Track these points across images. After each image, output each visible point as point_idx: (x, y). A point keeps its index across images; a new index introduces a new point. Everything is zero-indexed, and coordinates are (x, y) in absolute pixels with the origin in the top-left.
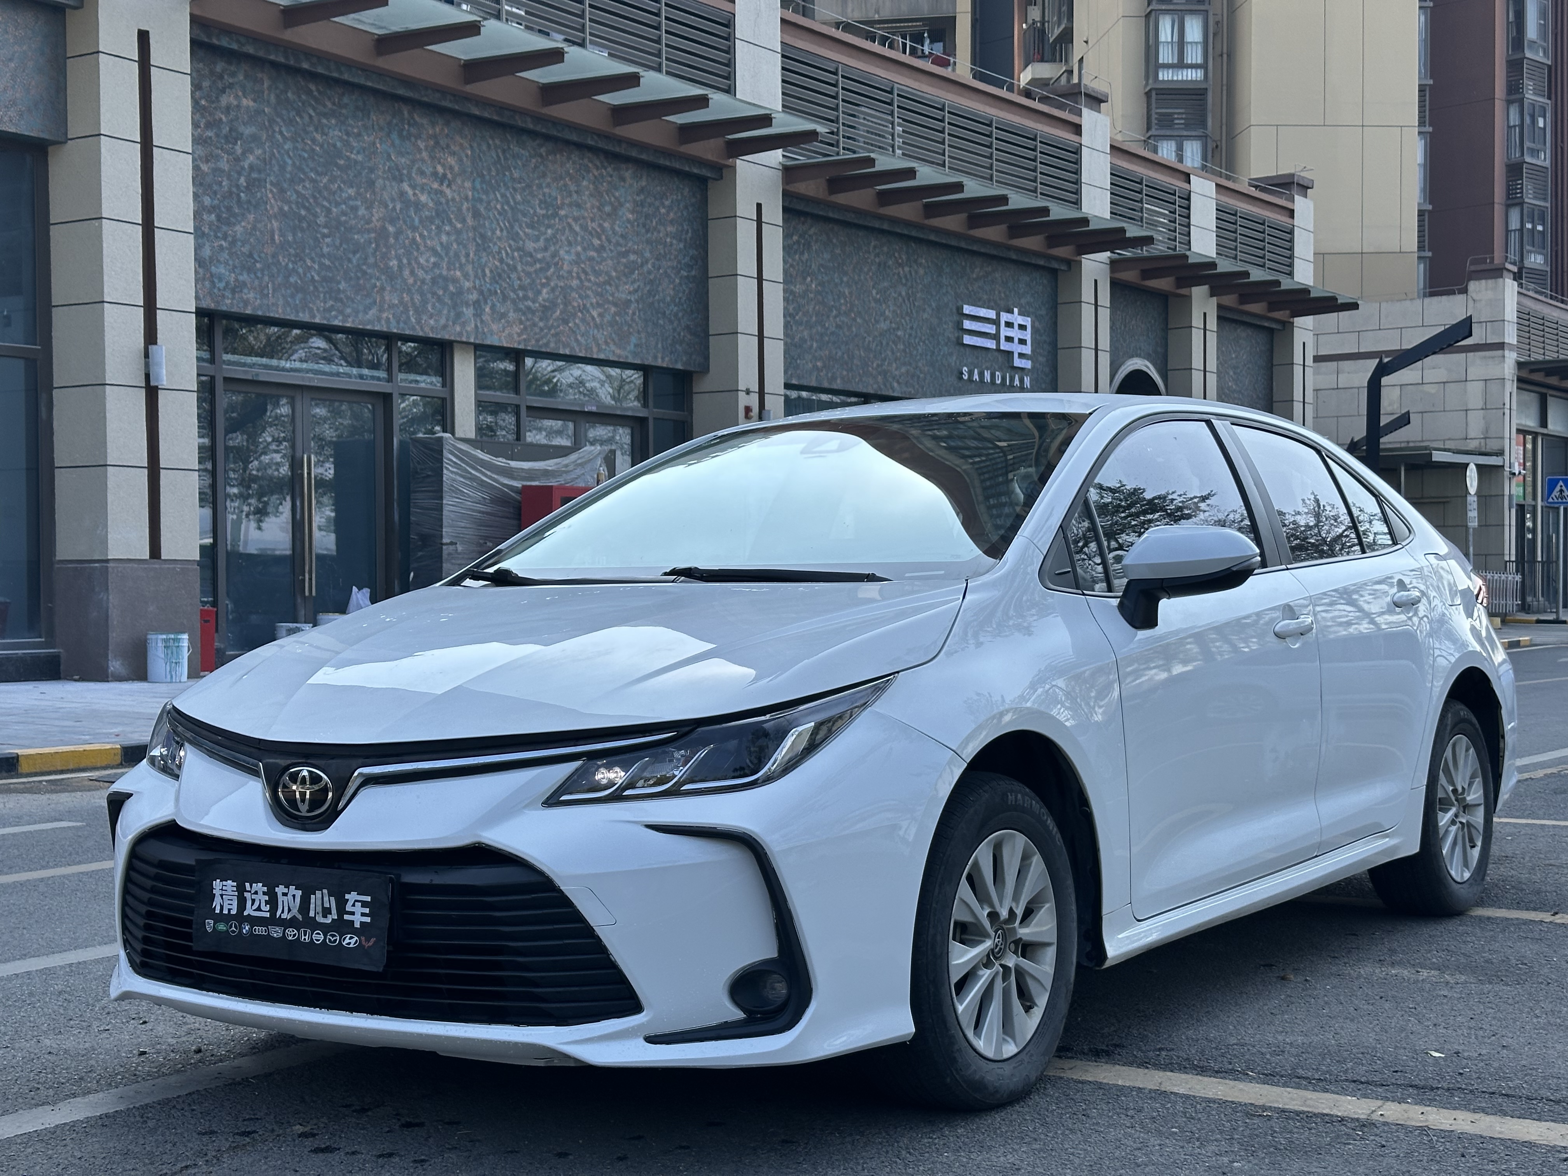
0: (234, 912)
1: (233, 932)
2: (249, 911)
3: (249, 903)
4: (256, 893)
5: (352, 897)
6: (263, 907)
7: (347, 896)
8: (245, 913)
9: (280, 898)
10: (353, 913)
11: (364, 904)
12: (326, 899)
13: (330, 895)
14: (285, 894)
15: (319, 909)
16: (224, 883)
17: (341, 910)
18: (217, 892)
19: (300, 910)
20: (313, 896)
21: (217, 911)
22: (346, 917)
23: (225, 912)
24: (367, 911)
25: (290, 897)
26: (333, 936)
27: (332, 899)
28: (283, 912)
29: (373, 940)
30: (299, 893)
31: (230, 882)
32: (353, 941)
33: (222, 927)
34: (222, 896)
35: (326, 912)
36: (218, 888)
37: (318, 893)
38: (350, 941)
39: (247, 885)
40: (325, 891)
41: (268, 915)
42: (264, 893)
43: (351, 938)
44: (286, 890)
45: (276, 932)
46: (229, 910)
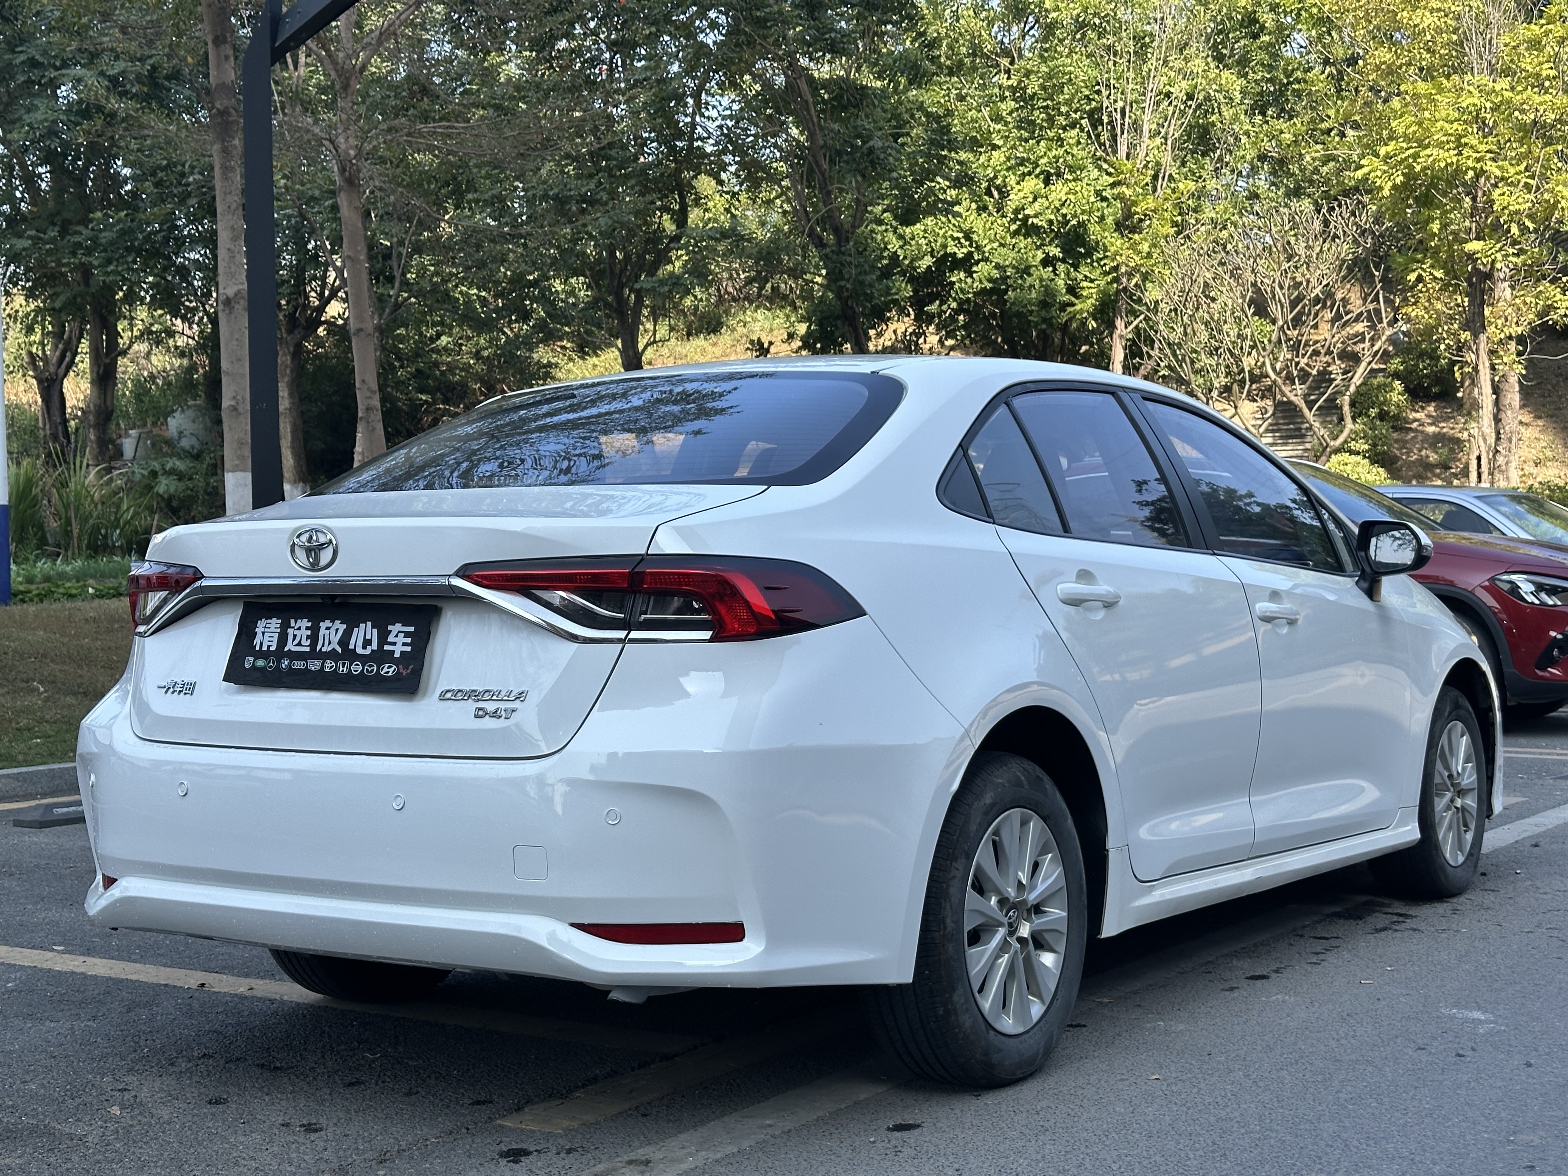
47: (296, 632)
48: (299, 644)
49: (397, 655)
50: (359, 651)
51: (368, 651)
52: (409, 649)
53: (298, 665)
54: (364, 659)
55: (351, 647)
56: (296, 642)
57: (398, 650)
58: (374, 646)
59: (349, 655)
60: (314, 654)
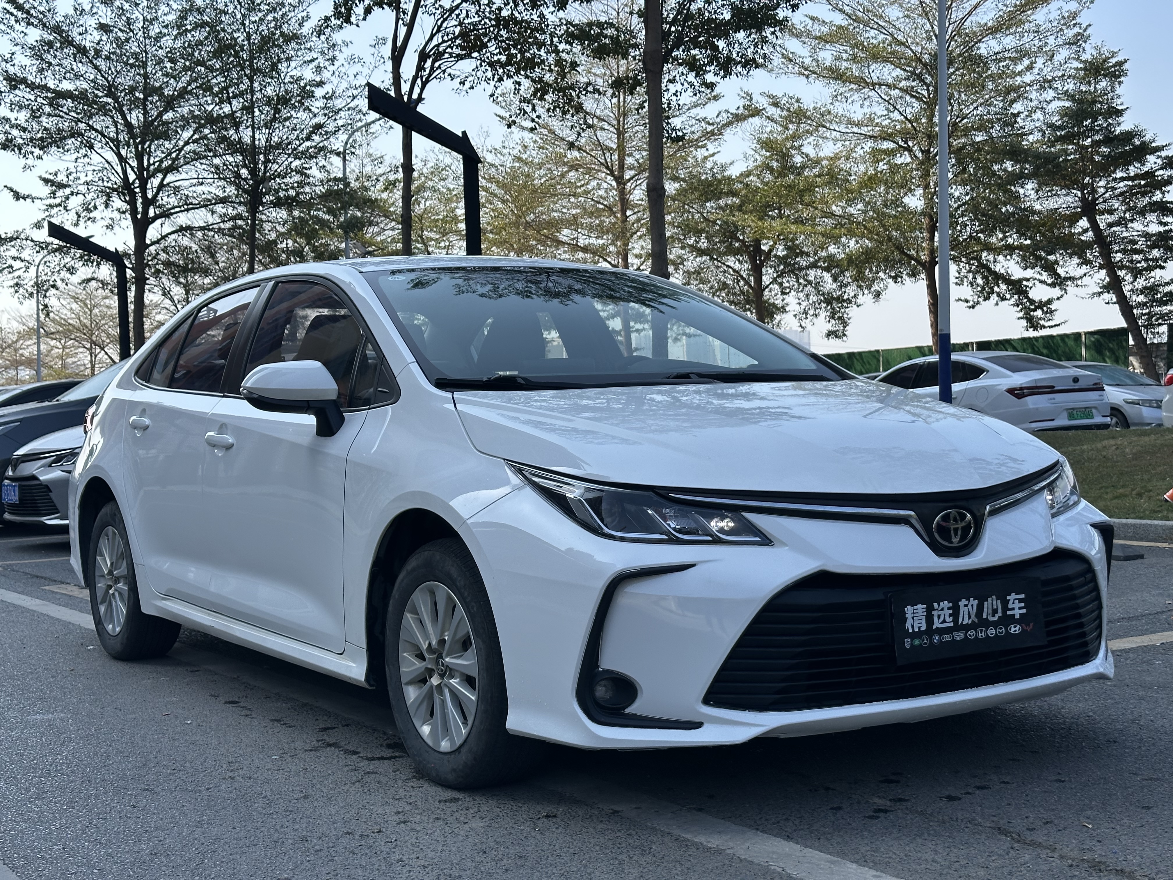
0: (924, 628)
1: (925, 644)
2: (937, 624)
3: (936, 619)
4: (942, 609)
5: (1012, 597)
6: (947, 620)
7: (1008, 598)
8: (934, 627)
9: (962, 609)
10: (1013, 609)
11: (1020, 601)
12: (995, 602)
13: (997, 599)
14: (966, 606)
15: (990, 611)
16: (915, 607)
17: (1005, 608)
18: (909, 616)
19: (976, 616)
20: (986, 603)
21: (911, 631)
22: (1009, 613)
23: (916, 630)
24: (1022, 605)
25: (970, 606)
26: (1001, 628)
27: (999, 601)
28: (963, 619)
29: (1032, 624)
30: (976, 602)
31: (920, 606)
32: (1017, 628)
33: (917, 642)
34: (913, 618)
35: (995, 611)
36: (910, 613)
37: (990, 599)
38: (1015, 629)
39: (936, 605)
40: (994, 597)
41: (952, 624)
42: (949, 608)
43: (1015, 627)
44: (967, 602)
45: (959, 636)
46: (919, 628)
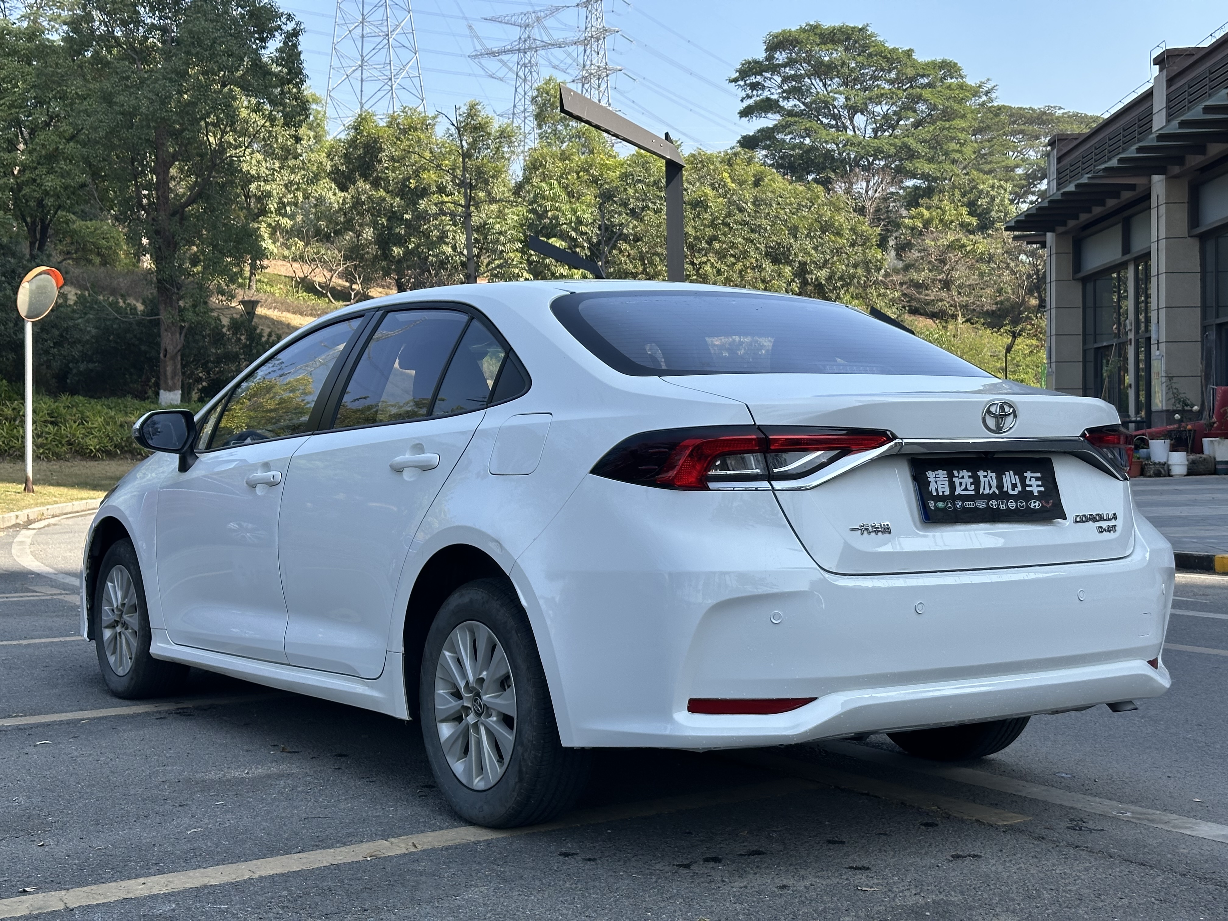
47: (961, 480)
48: (966, 489)
49: (1036, 494)
50: (1011, 492)
51: (1015, 492)
52: (1042, 489)
53: (969, 505)
54: (1015, 498)
55: (1005, 489)
56: (963, 487)
57: (1036, 490)
58: (1019, 488)
59: (1005, 495)
60: (978, 496)
